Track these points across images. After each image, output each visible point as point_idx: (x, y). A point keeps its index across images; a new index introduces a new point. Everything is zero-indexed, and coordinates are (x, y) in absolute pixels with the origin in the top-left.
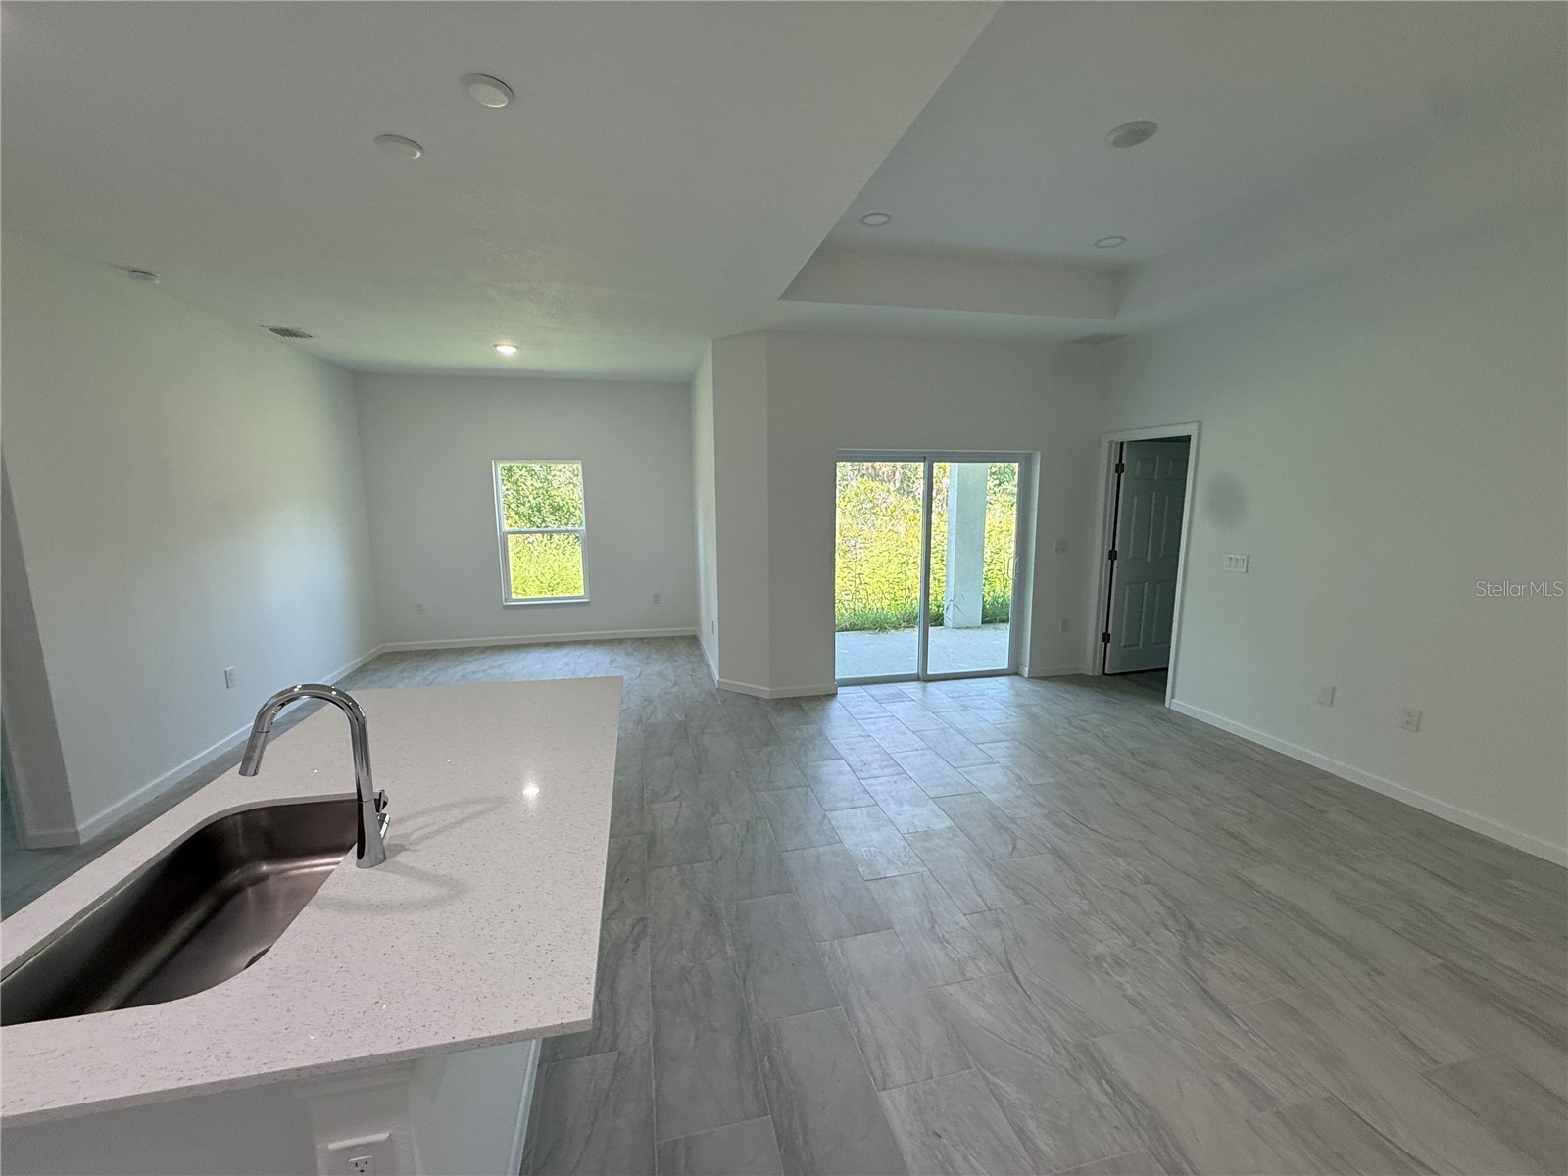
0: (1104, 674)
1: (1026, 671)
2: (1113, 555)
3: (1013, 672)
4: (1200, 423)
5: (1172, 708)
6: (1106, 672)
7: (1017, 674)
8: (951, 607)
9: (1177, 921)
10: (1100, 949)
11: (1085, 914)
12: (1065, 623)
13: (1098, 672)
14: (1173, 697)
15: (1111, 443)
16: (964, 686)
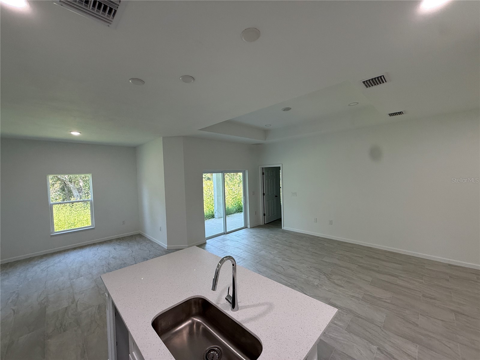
0: (265, 224)
1: (249, 226)
2: (264, 194)
3: (246, 227)
4: (282, 164)
5: (284, 229)
6: (265, 223)
7: (246, 228)
8: (217, 212)
9: (322, 273)
10: (316, 284)
11: (307, 278)
12: (256, 212)
13: (263, 224)
14: (284, 226)
15: (261, 168)
16: (236, 233)
